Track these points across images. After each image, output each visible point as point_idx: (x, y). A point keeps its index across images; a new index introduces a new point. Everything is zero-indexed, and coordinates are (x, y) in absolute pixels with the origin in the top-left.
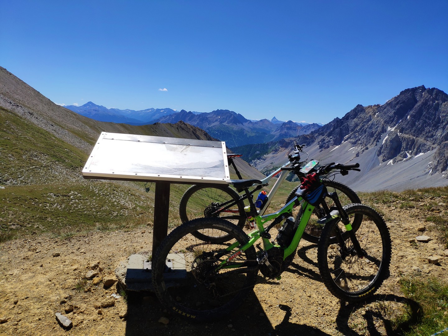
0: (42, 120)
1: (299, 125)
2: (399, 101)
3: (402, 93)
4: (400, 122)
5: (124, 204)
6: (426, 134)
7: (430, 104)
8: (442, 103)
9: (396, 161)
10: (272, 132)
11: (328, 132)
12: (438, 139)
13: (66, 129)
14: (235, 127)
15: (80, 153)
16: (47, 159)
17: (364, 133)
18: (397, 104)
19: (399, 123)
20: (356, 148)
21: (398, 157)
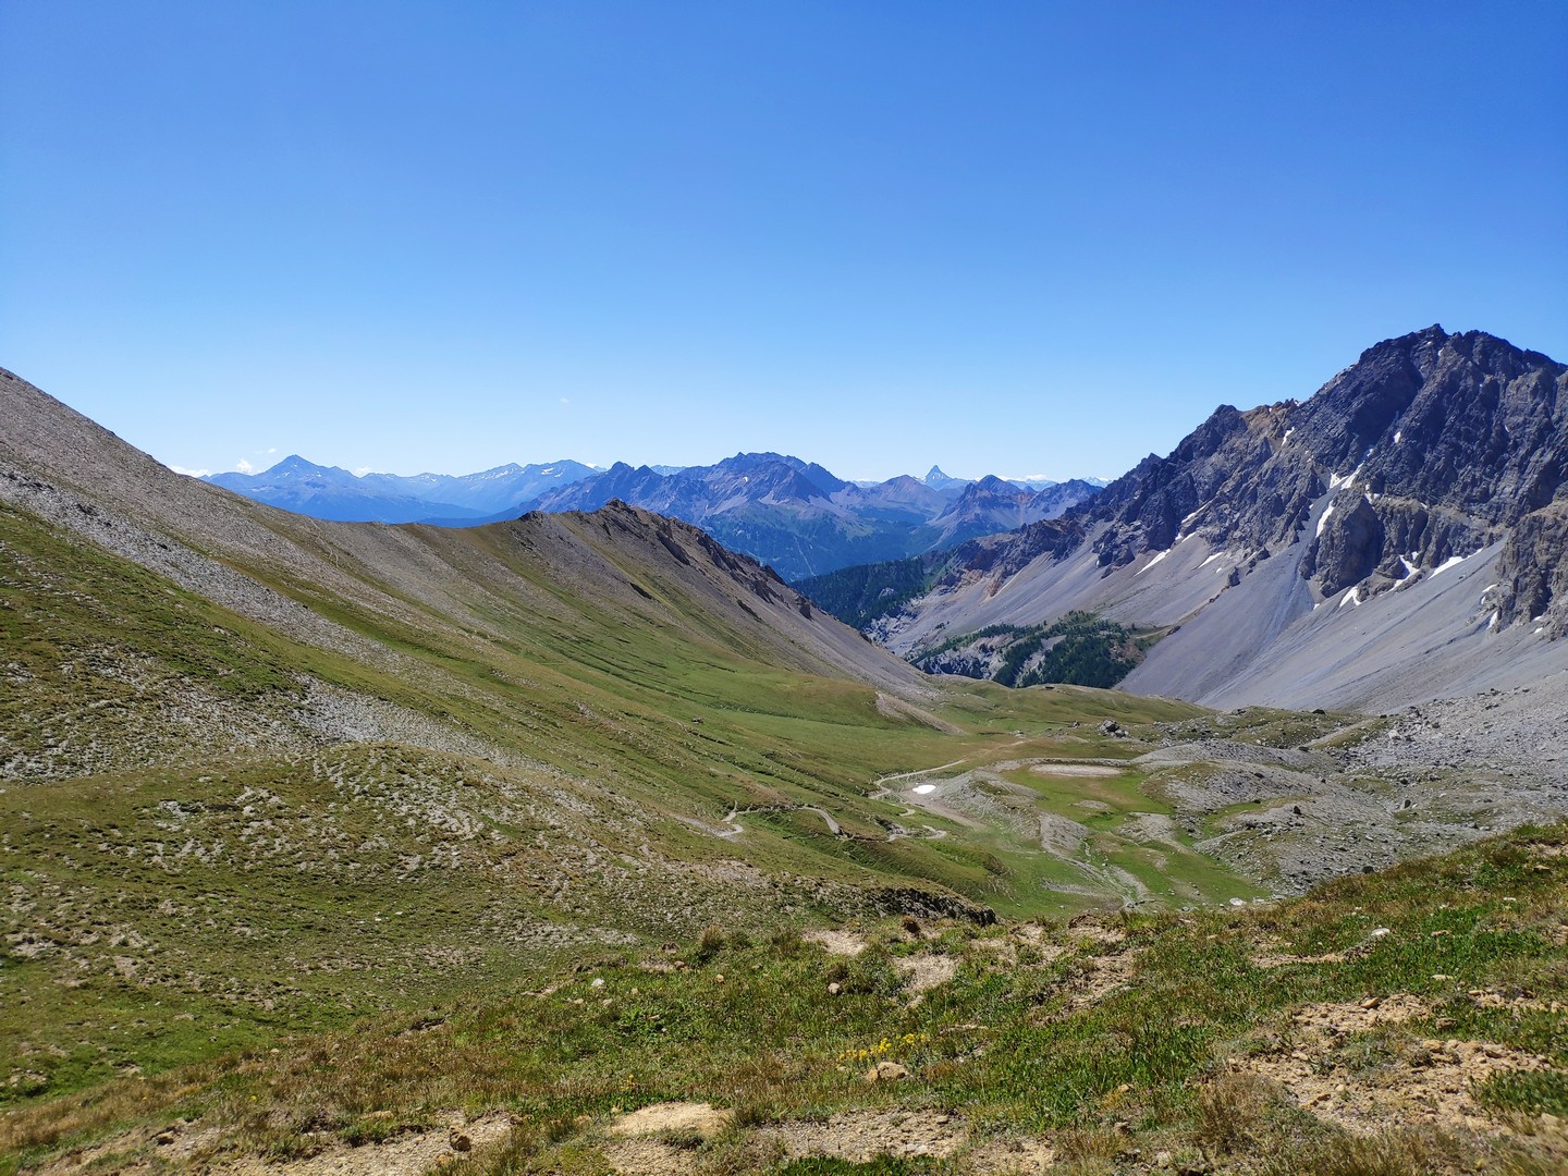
0: (127, 531)
1: (1022, 488)
2: (1361, 384)
3: (1366, 356)
4: (1371, 457)
5: (441, 824)
6: (1464, 489)
7: (1466, 389)
8: (1508, 380)
9: (1371, 590)
10: (930, 519)
11: (1126, 505)
12: (1508, 506)
13: (214, 558)
14: (804, 510)
15: (269, 639)
16: (149, 670)
17: (1248, 502)
18: (1355, 393)
19: (1369, 460)
20: (1228, 556)
21: (1377, 579)
